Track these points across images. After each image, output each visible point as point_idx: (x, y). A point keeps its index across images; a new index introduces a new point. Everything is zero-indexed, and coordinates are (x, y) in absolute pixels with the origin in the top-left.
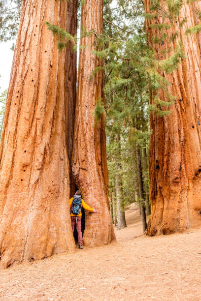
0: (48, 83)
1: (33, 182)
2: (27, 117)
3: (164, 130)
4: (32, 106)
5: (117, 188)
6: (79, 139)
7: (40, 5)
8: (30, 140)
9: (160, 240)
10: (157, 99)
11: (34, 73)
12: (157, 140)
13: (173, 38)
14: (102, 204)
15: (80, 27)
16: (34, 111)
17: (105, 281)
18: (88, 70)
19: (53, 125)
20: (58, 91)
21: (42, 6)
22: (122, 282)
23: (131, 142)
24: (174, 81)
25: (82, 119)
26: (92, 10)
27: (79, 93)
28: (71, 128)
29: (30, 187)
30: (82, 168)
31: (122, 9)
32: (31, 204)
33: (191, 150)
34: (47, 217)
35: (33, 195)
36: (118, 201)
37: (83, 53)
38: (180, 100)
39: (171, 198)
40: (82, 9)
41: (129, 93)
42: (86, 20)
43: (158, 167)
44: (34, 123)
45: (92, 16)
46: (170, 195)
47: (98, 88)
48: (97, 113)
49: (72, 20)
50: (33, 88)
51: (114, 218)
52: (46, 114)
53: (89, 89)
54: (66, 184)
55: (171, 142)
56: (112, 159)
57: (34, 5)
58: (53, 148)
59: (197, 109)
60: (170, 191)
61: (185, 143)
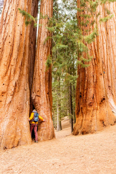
0: (19, 45)
1: (7, 103)
2: (6, 64)
3: (85, 75)
4: (9, 57)
5: (57, 107)
6: (36, 78)
8: (7, 77)
9: (80, 137)
10: (82, 58)
11: (11, 38)
12: (81, 81)
13: (92, 23)
14: (48, 117)
15: (39, 12)
16: (10, 61)
17: (48, 161)
18: (43, 38)
19: (21, 69)
20: (25, 50)
22: (57, 161)
23: (67, 81)
24: (92, 48)
25: (38, 66)
26: (47, 3)
27: (37, 51)
28: (32, 71)
29: (6, 105)
30: (37, 96)
31: (64, 5)
32: (6, 116)
33: (100, 87)
34: (15, 123)
35: (7, 111)
36: (58, 115)
37: (40, 28)
38: (95, 59)
39: (87, 114)
40: (41, 2)
41: (66, 53)
42: (43, 9)
43: (81, 96)
44: (10, 68)
45: (47, 7)
46: (87, 112)
47: (48, 49)
48: (48, 63)
49: (35, 8)
50: (10, 47)
51: (55, 125)
52: (17, 63)
53: (43, 50)
54: (27, 104)
55: (89, 82)
56: (55, 91)
58: (21, 83)
59: (104, 65)
60: (87, 110)
61: (96, 83)
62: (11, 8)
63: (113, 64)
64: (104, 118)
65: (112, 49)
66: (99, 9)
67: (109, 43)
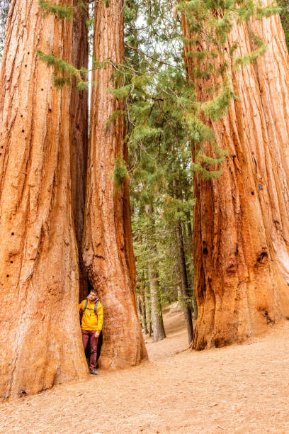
0: (45, 135)
1: (24, 278)
2: (16, 184)
3: (213, 198)
4: (22, 168)
5: (152, 281)
6: (92, 213)
7: (33, 24)
8: (20, 217)
10: (202, 155)
11: (25, 120)
12: (203, 212)
13: (222, 69)
14: (127, 307)
15: (91, 53)
16: (26, 175)
17: (129, 421)
18: (105, 115)
19: (53, 194)
20: (61, 146)
21: (36, 25)
22: (152, 421)
23: (169, 216)
24: (225, 130)
25: (96, 184)
26: (109, 31)
27: (92, 147)
28: (81, 197)
29: (21, 286)
30: (97, 256)
31: (151, 30)
32: (22, 312)
33: (251, 226)
34: (46, 329)
35: (25, 299)
36: (153, 300)
37: (96, 91)
38: (234, 157)
39: (225, 294)
40: (95, 29)
41: (163, 146)
42: (101, 45)
43: (205, 251)
44: (26, 193)
45: (109, 40)
46: (223, 291)
47: (118, 141)
48: (117, 176)
49: (80, 44)
50: (24, 142)
51: (148, 325)
52: (43, 179)
53: (105, 142)
54: (74, 279)
55: (224, 215)
56: (144, 240)
57: (24, 24)
58: (54, 228)
59: (258, 169)
60: (224, 285)
61: (242, 216)
62: (21, 50)
63: (281, 166)
64: (266, 303)
65: (277, 129)
66: (237, 34)
67: (268, 114)
